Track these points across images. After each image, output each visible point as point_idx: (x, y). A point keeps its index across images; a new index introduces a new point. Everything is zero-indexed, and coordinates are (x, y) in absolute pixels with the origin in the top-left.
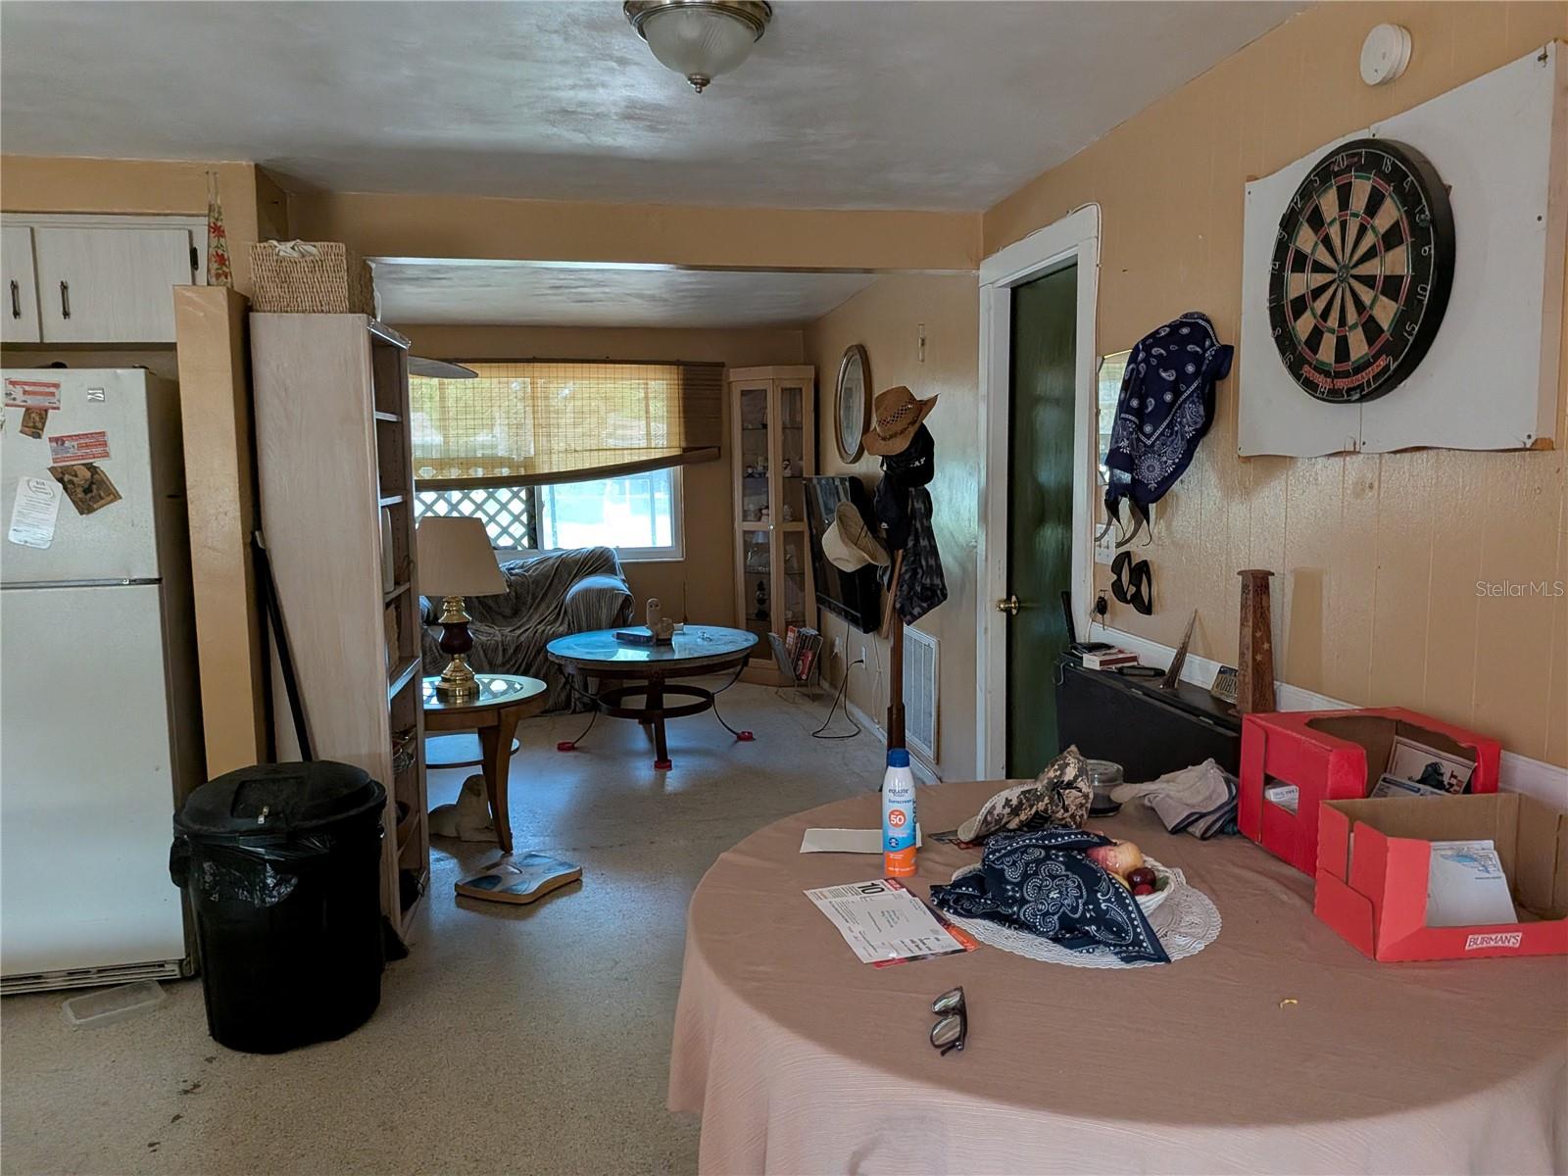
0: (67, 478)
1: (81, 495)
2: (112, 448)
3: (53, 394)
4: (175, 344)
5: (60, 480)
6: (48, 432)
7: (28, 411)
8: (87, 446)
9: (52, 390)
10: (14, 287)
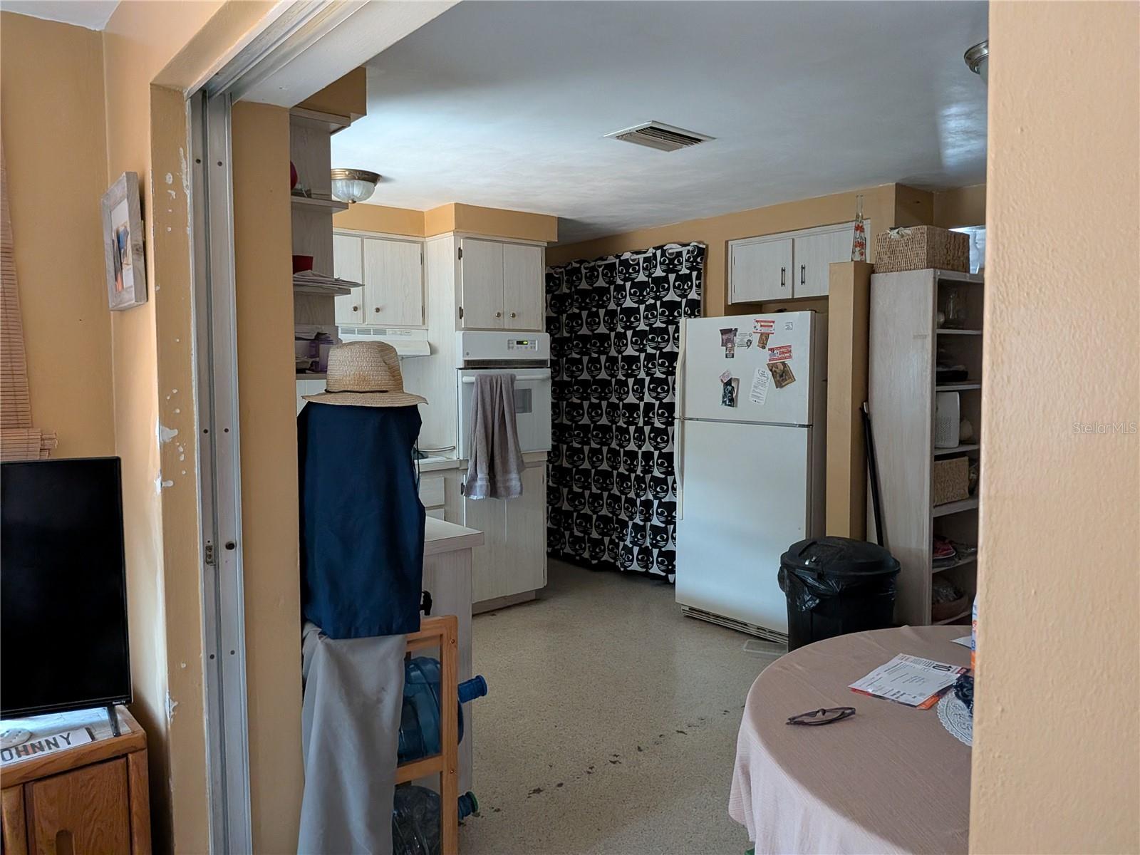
0: (774, 369)
1: (778, 378)
2: (793, 354)
3: (772, 326)
4: (828, 296)
5: (771, 370)
6: (768, 347)
7: (762, 334)
8: (783, 353)
9: (772, 324)
10: (783, 270)
